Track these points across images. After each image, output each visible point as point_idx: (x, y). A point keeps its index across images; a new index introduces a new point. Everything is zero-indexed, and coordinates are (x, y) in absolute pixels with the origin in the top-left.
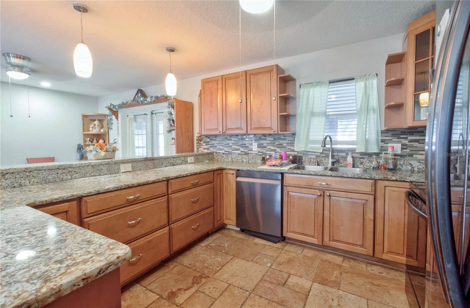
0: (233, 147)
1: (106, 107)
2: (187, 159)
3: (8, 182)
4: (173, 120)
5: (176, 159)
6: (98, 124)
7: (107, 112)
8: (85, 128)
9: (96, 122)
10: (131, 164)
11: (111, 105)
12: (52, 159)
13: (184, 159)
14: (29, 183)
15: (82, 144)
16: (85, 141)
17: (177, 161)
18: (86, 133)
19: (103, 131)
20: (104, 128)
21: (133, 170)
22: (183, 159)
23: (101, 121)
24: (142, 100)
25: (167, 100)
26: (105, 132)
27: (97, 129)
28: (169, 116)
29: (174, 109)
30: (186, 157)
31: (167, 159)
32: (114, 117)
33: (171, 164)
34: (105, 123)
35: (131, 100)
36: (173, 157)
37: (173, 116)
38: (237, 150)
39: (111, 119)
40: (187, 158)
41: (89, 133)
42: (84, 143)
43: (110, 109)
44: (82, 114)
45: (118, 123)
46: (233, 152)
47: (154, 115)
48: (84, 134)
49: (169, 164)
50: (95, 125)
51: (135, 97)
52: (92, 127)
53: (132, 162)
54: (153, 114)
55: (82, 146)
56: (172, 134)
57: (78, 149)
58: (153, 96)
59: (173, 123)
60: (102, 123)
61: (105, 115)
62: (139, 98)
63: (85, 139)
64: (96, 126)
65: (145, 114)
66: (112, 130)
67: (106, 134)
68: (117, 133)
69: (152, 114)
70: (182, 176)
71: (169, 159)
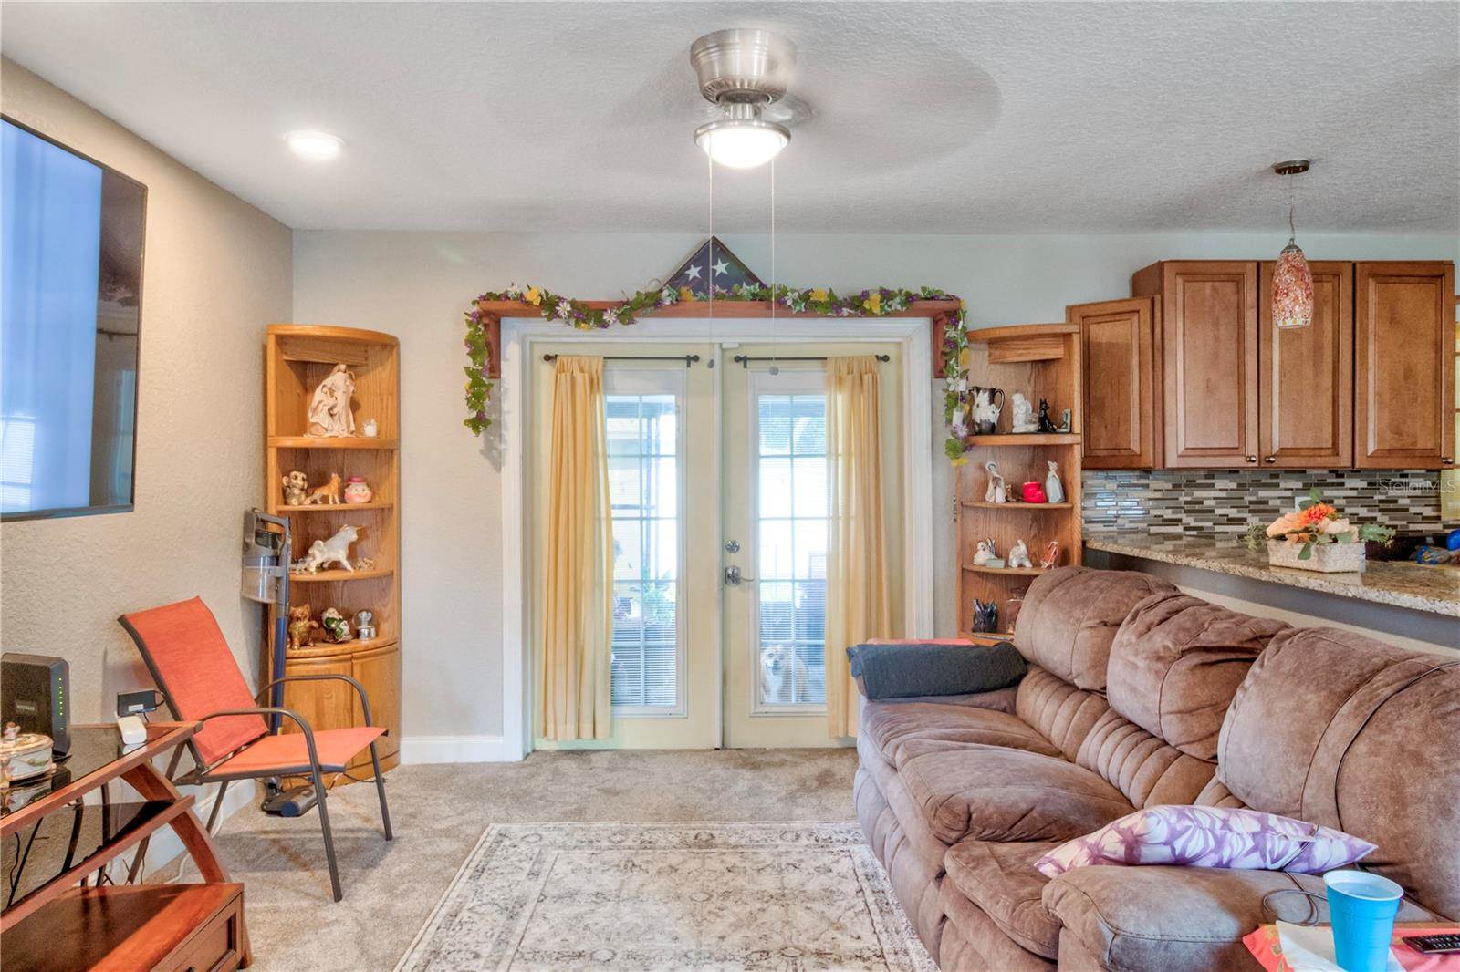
0: (1218, 512)
6: (350, 388)
18: (289, 441)
19: (377, 431)
27: (344, 418)
34: (376, 387)
38: (1232, 521)
41: (305, 442)
46: (1218, 529)
48: (277, 450)
51: (679, 273)
62: (721, 280)
64: (342, 401)
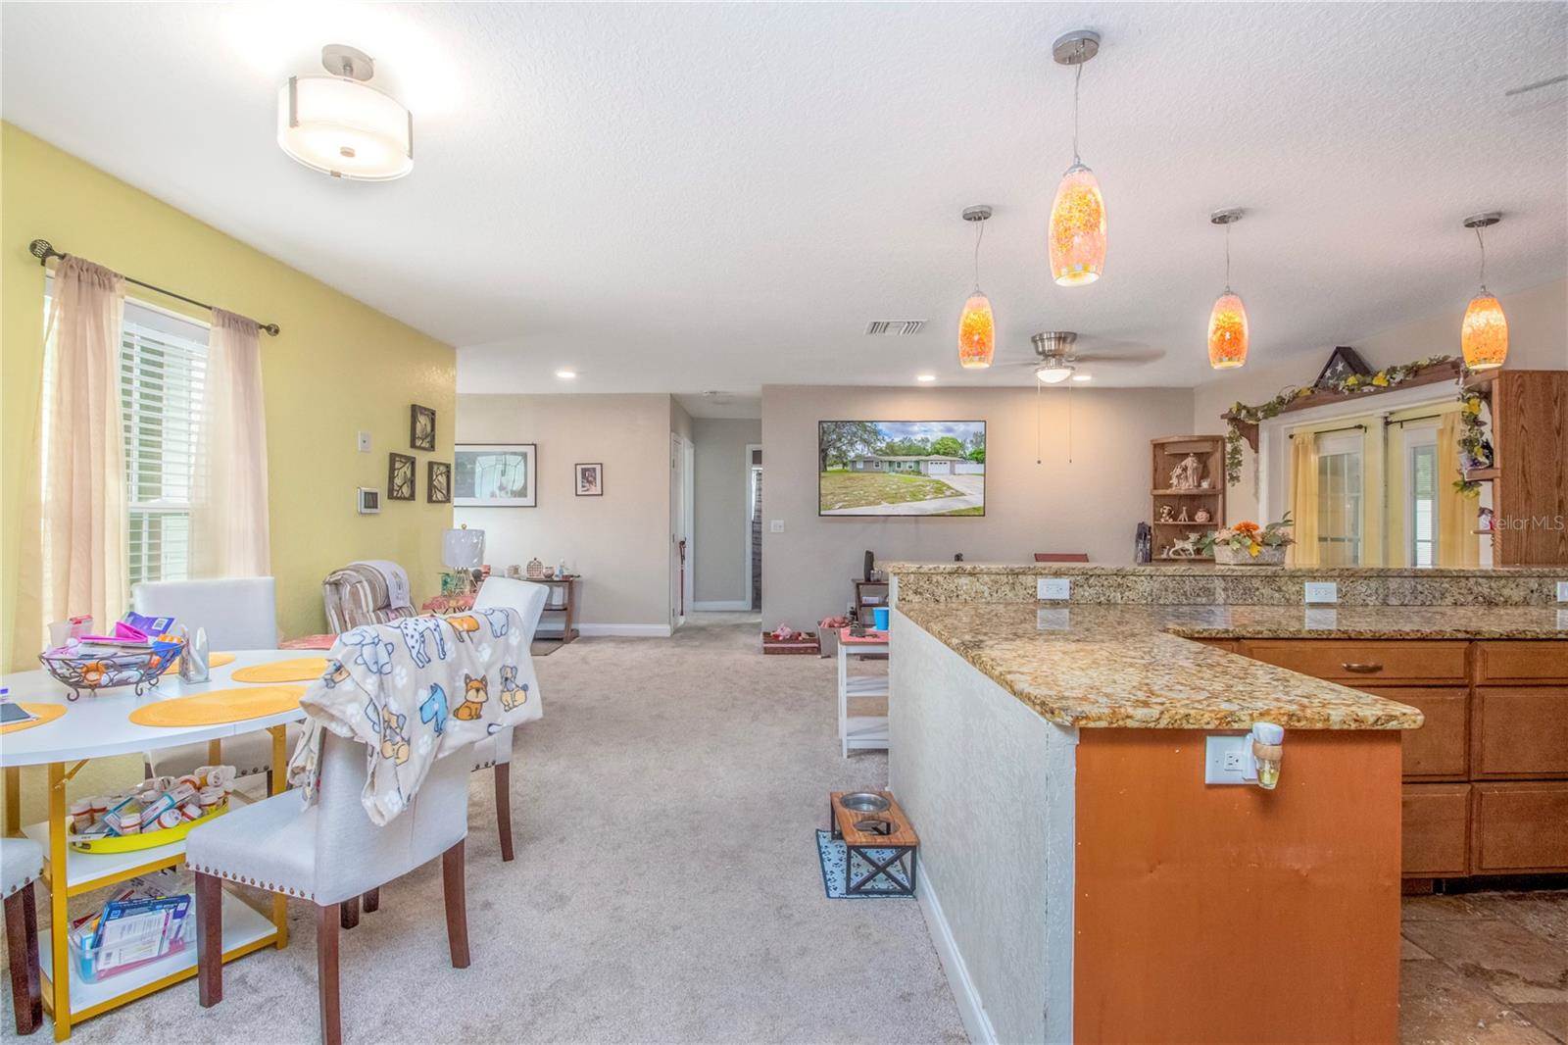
1: (1223, 417)
2: (1555, 587)
3: (1092, 591)
4: (1486, 446)
5: (1503, 581)
6: (1195, 465)
7: (1225, 429)
8: (1160, 478)
9: (1190, 462)
10: (1335, 584)
11: (1240, 407)
12: (1084, 558)
13: (1540, 585)
14: (1122, 598)
15: (1150, 522)
16: (1157, 516)
17: (1506, 592)
18: (1161, 492)
19: (1210, 485)
20: (1211, 475)
21: (1340, 600)
22: (1534, 584)
23: (1202, 458)
24: (1354, 385)
25: (1458, 373)
26: (1214, 488)
27: (1191, 480)
28: (1462, 430)
29: (1490, 404)
30: (1548, 580)
31: (1463, 580)
32: (1244, 443)
33: (1481, 599)
34: (1214, 463)
35: (1309, 386)
36: (1488, 577)
37: (1483, 428)
39: (1236, 451)
40: (1554, 583)
41: (1168, 492)
42: (1155, 520)
43: (1234, 420)
44: (1152, 441)
45: (1256, 461)
47: (1394, 429)
48: (1155, 496)
49: (1471, 598)
50: (1185, 469)
51: (1322, 376)
52: (1178, 477)
53: (1339, 579)
54: (1391, 423)
55: (1150, 528)
56: (1478, 494)
57: (1139, 536)
58: (1398, 366)
59: (1487, 457)
60: (1205, 463)
61: (1216, 440)
62: (1339, 376)
63: (1157, 509)
64: (1189, 472)
65: (1360, 427)
66: (1239, 481)
67: (1215, 496)
68: (1253, 491)
69: (1387, 423)
70: (1529, 637)
71: (1472, 581)
